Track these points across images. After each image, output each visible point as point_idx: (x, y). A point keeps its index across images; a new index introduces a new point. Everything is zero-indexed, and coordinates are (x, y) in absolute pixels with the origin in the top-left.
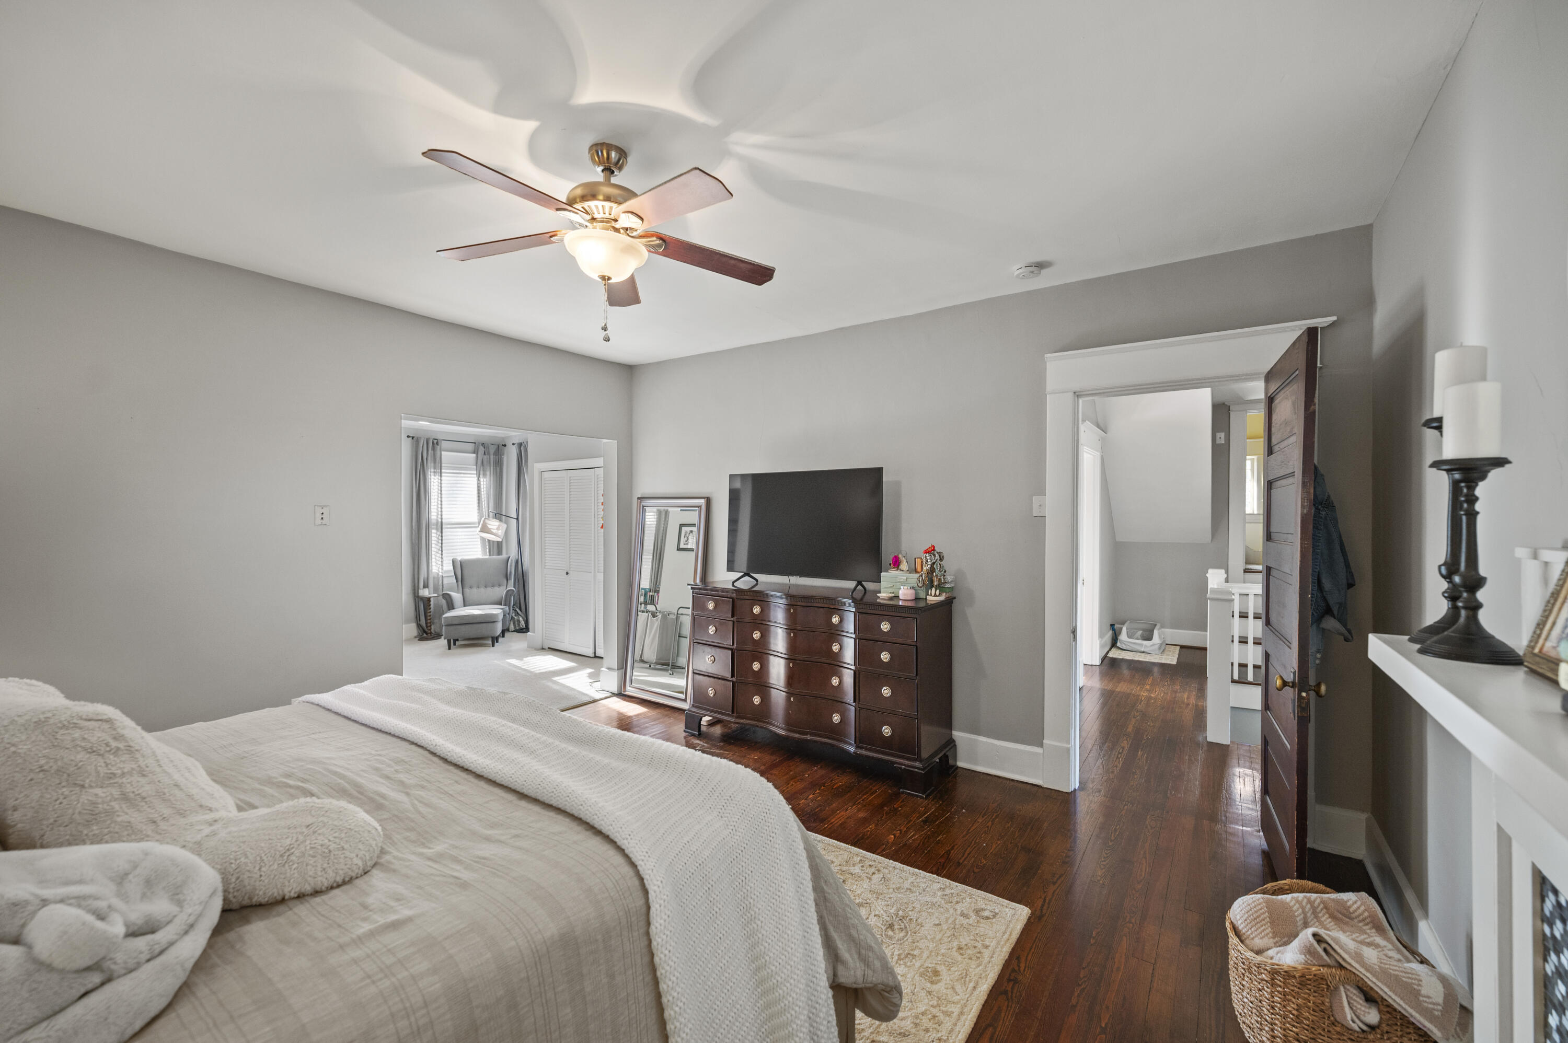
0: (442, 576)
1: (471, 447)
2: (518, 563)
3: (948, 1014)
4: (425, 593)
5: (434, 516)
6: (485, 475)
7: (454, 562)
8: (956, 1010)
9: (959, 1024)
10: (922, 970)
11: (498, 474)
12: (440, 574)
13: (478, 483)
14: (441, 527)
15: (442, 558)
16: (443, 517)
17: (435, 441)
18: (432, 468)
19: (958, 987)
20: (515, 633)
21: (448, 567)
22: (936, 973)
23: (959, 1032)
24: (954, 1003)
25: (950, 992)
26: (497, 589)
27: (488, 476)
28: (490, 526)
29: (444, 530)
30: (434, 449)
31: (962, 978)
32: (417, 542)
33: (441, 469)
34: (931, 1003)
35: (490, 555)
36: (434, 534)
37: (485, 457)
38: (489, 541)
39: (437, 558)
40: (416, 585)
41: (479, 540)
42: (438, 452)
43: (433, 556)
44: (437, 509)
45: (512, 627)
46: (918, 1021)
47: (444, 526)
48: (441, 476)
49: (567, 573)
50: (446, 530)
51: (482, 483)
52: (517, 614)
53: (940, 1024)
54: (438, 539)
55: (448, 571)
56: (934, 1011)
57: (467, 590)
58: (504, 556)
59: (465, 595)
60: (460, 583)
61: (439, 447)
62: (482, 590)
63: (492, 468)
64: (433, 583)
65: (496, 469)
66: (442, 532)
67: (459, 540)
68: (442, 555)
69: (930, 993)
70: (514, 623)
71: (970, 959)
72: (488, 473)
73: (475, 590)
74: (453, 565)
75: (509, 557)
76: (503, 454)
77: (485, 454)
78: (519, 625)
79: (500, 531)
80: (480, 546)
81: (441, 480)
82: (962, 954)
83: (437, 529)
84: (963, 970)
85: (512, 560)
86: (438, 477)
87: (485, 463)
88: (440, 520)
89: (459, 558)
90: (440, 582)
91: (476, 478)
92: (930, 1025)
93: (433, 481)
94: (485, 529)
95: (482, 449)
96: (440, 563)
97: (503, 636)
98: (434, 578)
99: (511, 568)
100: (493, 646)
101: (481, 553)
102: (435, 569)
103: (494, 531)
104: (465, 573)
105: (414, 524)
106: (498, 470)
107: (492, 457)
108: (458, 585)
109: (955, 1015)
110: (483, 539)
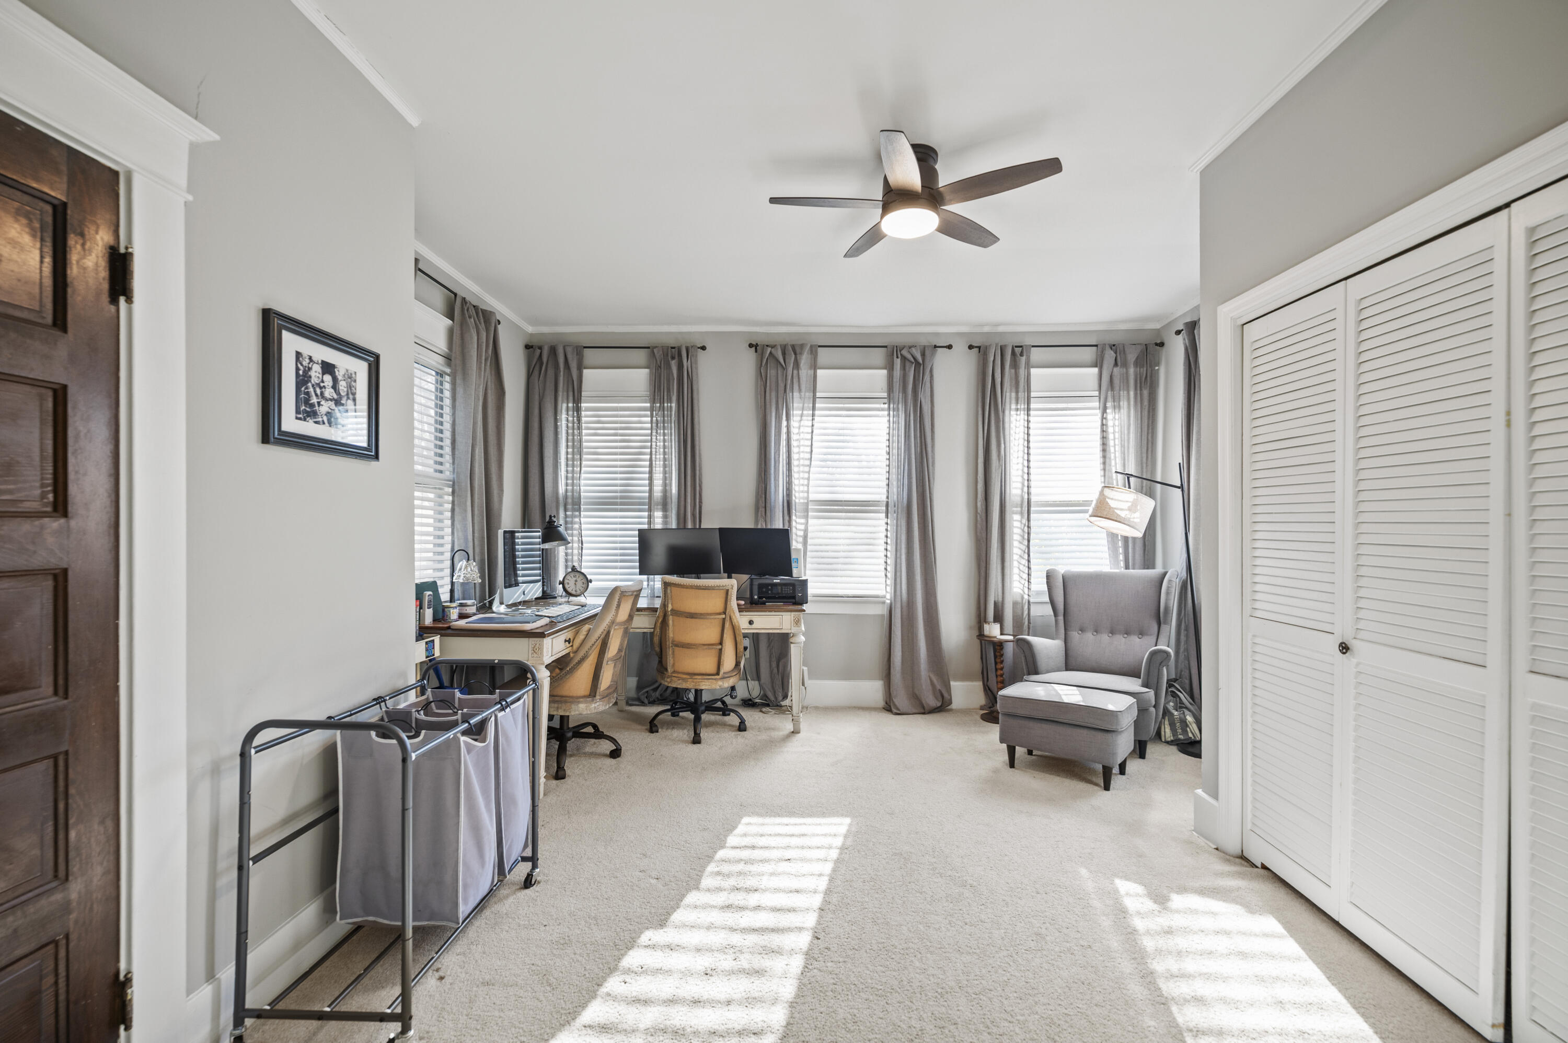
0: (1029, 602)
1: (1089, 354)
2: (1188, 586)
4: (993, 630)
5: (1015, 490)
6: (1117, 407)
7: (1049, 577)
11: (1146, 403)
12: (1026, 597)
13: (1103, 425)
14: (1027, 507)
15: (1029, 568)
16: (1032, 490)
17: (1018, 350)
18: (1013, 401)
20: (1174, 749)
21: (1039, 584)
26: (1135, 640)
27: (1124, 411)
28: (1112, 504)
29: (1032, 516)
30: (1015, 365)
32: (984, 535)
33: (1029, 403)
35: (1127, 567)
36: (1015, 523)
37: (1117, 371)
38: (1126, 539)
39: (1022, 567)
40: (982, 615)
41: (1104, 535)
42: (1022, 372)
43: (1015, 564)
44: (1022, 477)
45: (1167, 733)
47: (1032, 509)
48: (1028, 415)
49: (1344, 648)
50: (1035, 515)
51: (1110, 423)
52: (1180, 706)
54: (1023, 531)
55: (1039, 593)
57: (1075, 635)
58: (1159, 570)
59: (1069, 644)
60: (1061, 618)
61: (1023, 359)
62: (1105, 638)
63: (1132, 393)
64: (1014, 612)
65: (1141, 395)
66: (1029, 520)
67: (1064, 535)
68: (1029, 561)
70: (1172, 725)
72: (1124, 404)
73: (1089, 636)
74: (1048, 583)
75: (1165, 574)
76: (1158, 364)
77: (1116, 364)
78: (1185, 732)
79: (1137, 515)
80: (1106, 549)
81: (1028, 421)
83: (1021, 513)
85: (1170, 581)
86: (1022, 416)
87: (1117, 381)
88: (1026, 496)
89: (1062, 569)
90: (1026, 613)
91: (1100, 415)
93: (1014, 421)
94: (1102, 510)
95: (1110, 355)
96: (1025, 576)
97: (1142, 756)
98: (1015, 604)
99: (1171, 598)
100: (1107, 787)
101: (1108, 562)
102: (1017, 587)
103: (1123, 514)
104: (1072, 600)
105: (979, 504)
106: (1146, 393)
107: (1132, 370)
108: (1056, 621)
110: (1112, 536)
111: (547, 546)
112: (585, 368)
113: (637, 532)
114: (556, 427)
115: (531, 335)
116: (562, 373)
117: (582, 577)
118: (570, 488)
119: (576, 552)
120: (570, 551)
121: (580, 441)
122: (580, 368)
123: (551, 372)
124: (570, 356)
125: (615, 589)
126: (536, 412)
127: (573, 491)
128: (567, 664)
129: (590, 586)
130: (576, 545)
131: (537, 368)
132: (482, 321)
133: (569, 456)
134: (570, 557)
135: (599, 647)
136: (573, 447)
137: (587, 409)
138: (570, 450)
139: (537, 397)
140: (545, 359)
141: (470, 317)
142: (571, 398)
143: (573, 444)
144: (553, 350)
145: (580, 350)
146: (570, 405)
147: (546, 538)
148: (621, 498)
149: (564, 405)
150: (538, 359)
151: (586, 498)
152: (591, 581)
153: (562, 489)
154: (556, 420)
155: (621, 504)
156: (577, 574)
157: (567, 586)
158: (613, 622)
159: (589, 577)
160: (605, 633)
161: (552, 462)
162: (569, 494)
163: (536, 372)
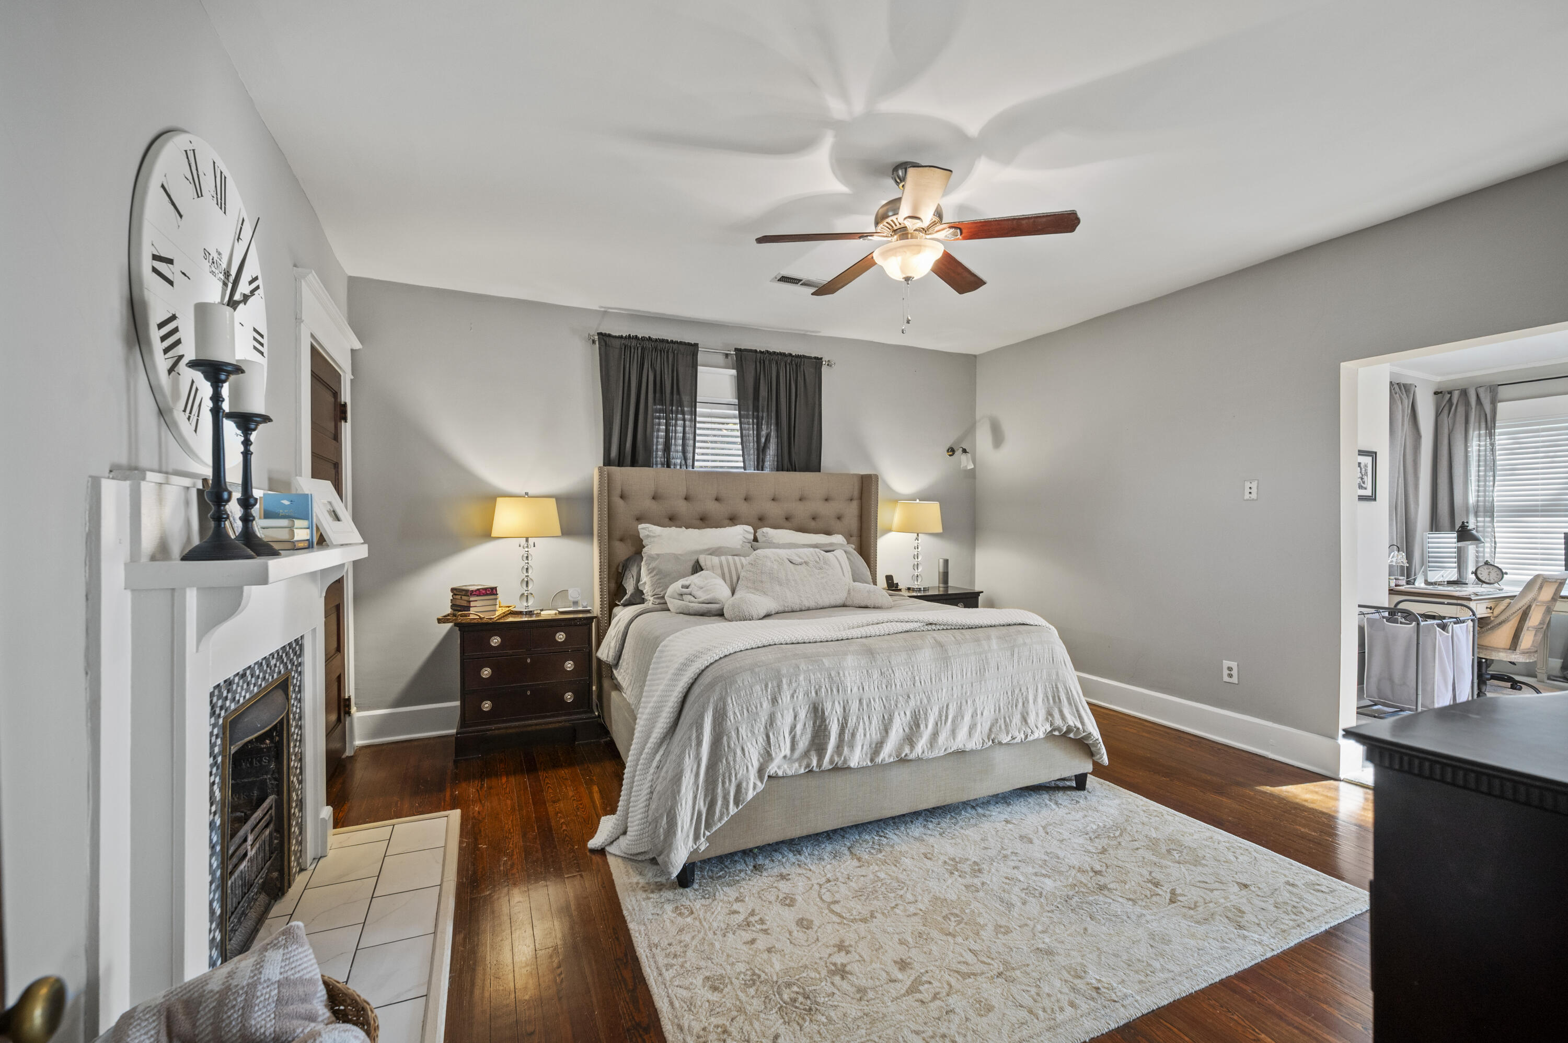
3: (669, 966)
8: (667, 975)
9: (652, 963)
10: (727, 981)
19: (685, 993)
22: (715, 989)
23: (648, 961)
24: (674, 977)
25: (687, 983)
31: (691, 1004)
34: (688, 964)
46: (682, 944)
53: (667, 956)
56: (681, 960)
69: (699, 969)
71: (704, 1029)
82: (717, 1026)
84: (698, 1012)
92: (672, 949)
109: (664, 970)
111: (1460, 544)
112: (1499, 402)
113: (1563, 535)
114: (1466, 452)
115: (1439, 382)
116: (1473, 410)
117: (1495, 570)
118: (1481, 499)
119: (1487, 550)
120: (1481, 549)
121: (1494, 461)
122: (1494, 402)
123: (1461, 410)
124: (1482, 396)
125: (1537, 576)
126: (1446, 442)
127: (1485, 501)
128: (1488, 624)
129: (1504, 579)
130: (1487, 545)
131: (1446, 409)
132: (1404, 393)
133: (1481, 474)
134: (1481, 554)
135: (1520, 615)
136: (1485, 466)
137: (1500, 434)
138: (1482, 468)
139: (1446, 431)
140: (1455, 401)
141: (1396, 393)
142: (1483, 425)
143: (1486, 464)
144: (1464, 393)
145: (1493, 389)
146: (1483, 432)
147: (1460, 539)
148: (1542, 506)
149: (1476, 433)
150: (1448, 401)
151: (1498, 506)
152: (1506, 573)
153: (1472, 499)
154: (1466, 447)
155: (1542, 511)
156: (1491, 568)
157: (1480, 576)
158: (1535, 599)
159: (1504, 571)
160: (1526, 606)
161: (1462, 479)
162: (1481, 504)
163: (1446, 411)
